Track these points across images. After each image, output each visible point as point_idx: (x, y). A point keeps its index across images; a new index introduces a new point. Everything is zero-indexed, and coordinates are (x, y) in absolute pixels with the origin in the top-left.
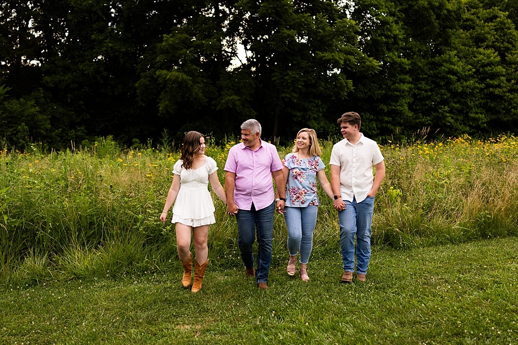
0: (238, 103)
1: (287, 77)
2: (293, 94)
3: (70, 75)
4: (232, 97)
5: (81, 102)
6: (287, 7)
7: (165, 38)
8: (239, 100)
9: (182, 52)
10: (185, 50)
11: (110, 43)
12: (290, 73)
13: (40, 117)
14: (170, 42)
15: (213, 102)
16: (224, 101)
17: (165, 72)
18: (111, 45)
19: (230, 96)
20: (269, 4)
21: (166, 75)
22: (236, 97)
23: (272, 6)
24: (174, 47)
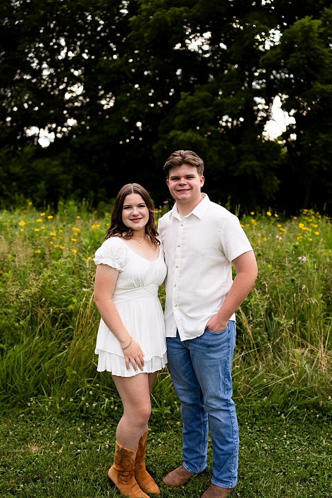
0: (258, 169)
1: (317, 141)
2: (324, 162)
3: (96, 137)
4: (251, 163)
5: (105, 165)
6: (323, 57)
7: (183, 97)
8: (260, 166)
9: (199, 111)
10: (203, 109)
11: (134, 103)
12: (323, 136)
13: (62, 177)
14: (188, 100)
15: (231, 168)
16: (241, 167)
17: (179, 132)
18: (134, 106)
19: (250, 161)
20: (301, 54)
21: (180, 135)
22: (255, 163)
23: (304, 56)
24: (191, 106)
